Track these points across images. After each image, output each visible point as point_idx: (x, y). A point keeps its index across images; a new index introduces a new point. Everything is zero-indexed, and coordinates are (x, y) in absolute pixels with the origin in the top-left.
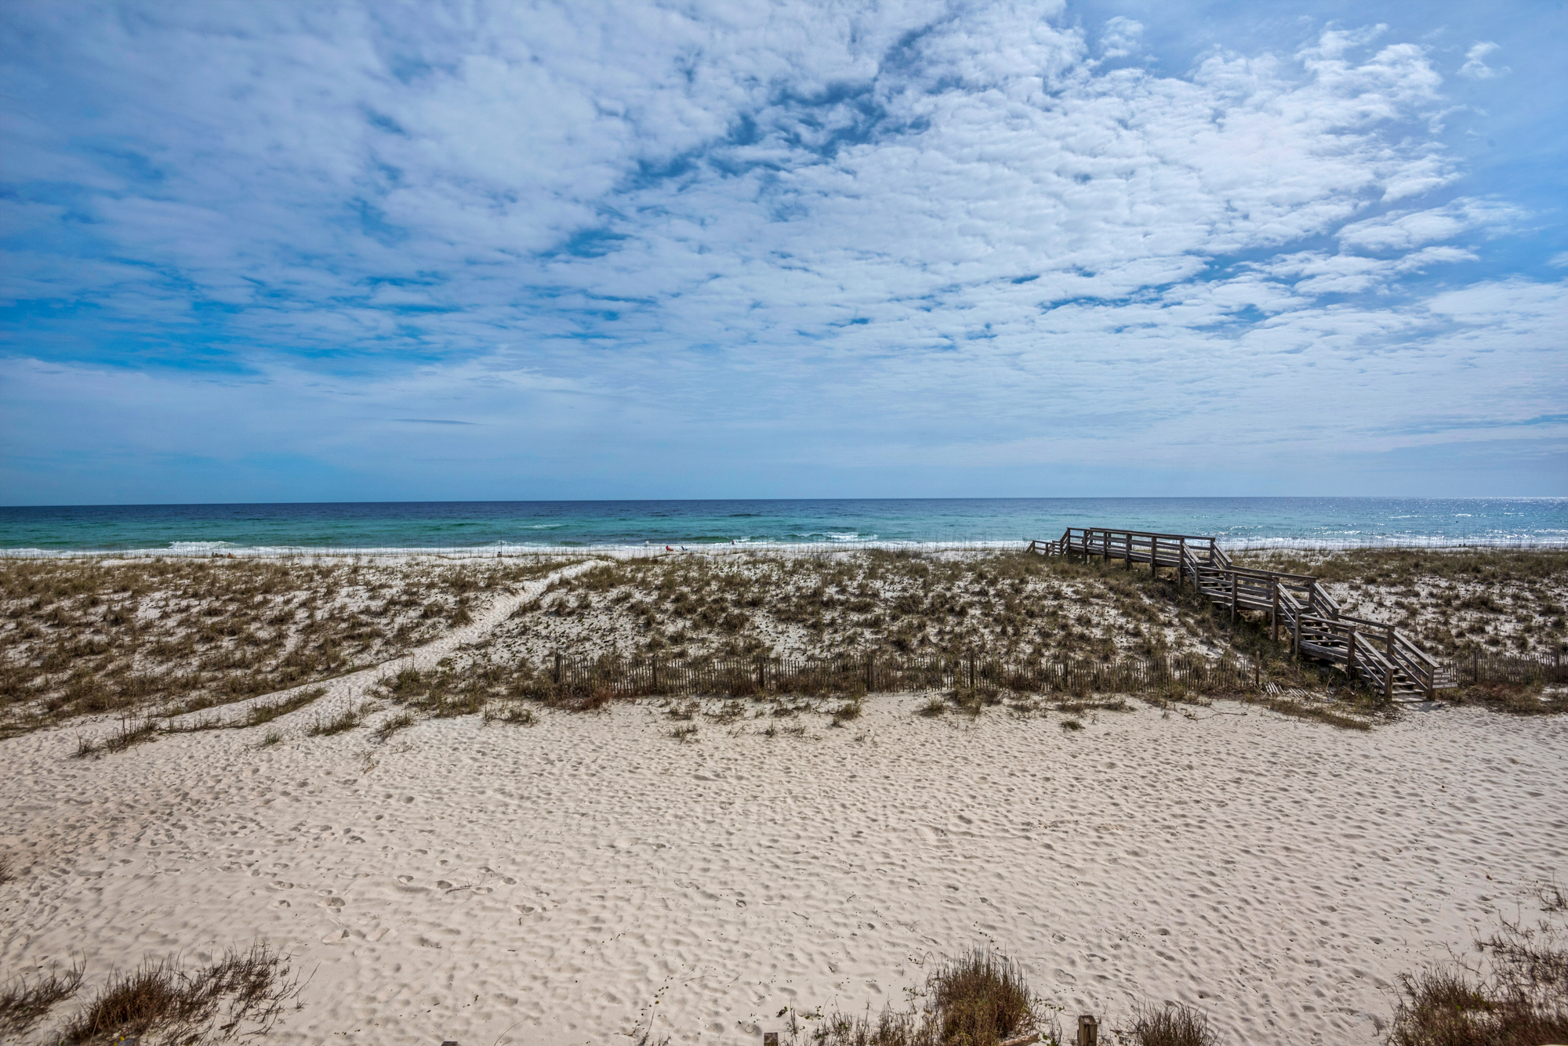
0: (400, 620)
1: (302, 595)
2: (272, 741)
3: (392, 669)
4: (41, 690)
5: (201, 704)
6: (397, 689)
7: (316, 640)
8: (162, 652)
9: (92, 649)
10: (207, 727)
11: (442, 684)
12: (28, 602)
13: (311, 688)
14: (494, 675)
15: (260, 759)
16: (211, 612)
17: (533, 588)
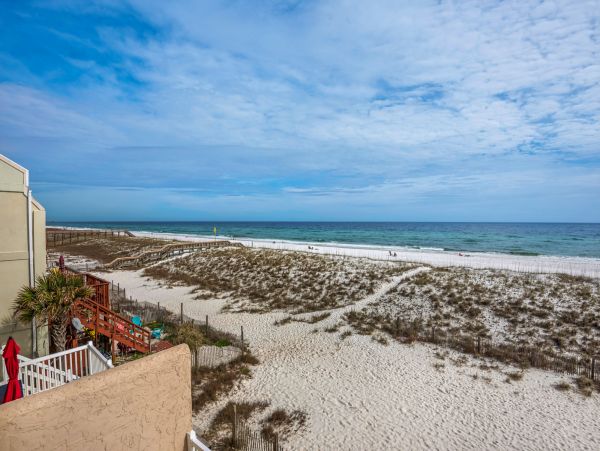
0: (353, 289)
1: (328, 274)
2: (316, 331)
3: (348, 309)
4: (269, 298)
5: (301, 312)
6: (349, 317)
7: (331, 292)
8: (294, 290)
9: (279, 286)
10: (302, 321)
11: (362, 319)
12: (267, 267)
13: (327, 311)
14: (378, 319)
15: (312, 336)
16: (306, 277)
17: (397, 279)
